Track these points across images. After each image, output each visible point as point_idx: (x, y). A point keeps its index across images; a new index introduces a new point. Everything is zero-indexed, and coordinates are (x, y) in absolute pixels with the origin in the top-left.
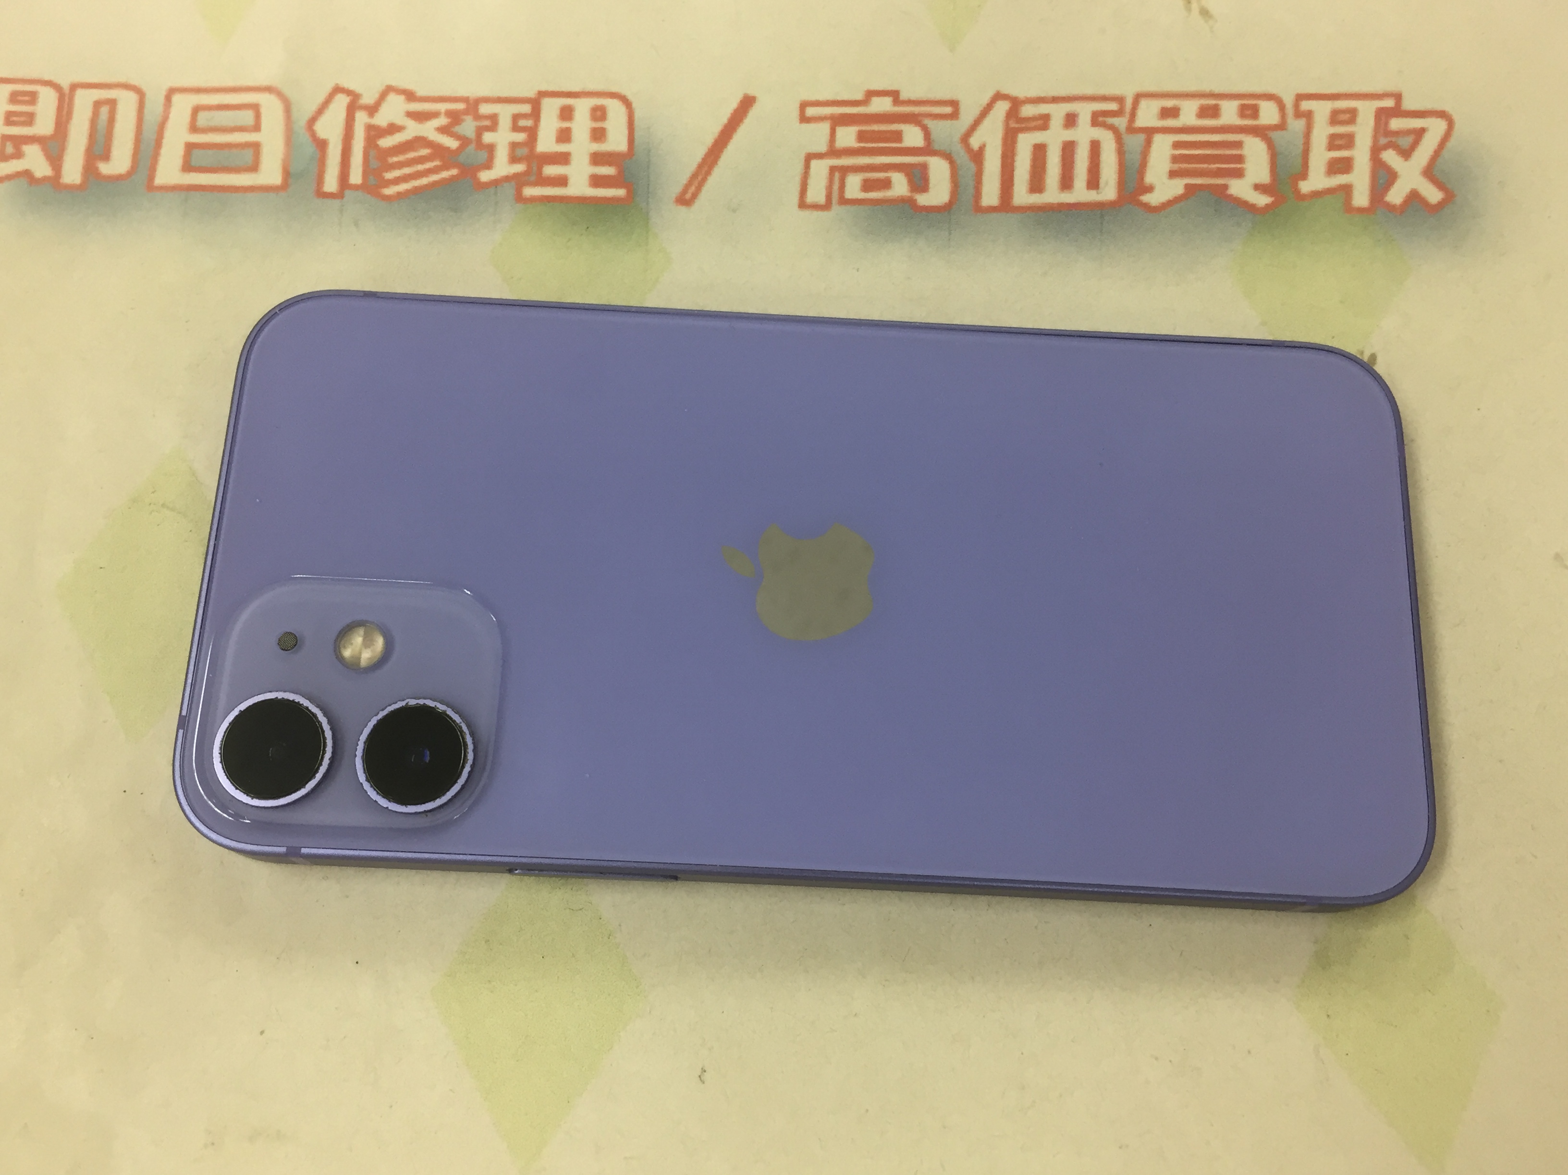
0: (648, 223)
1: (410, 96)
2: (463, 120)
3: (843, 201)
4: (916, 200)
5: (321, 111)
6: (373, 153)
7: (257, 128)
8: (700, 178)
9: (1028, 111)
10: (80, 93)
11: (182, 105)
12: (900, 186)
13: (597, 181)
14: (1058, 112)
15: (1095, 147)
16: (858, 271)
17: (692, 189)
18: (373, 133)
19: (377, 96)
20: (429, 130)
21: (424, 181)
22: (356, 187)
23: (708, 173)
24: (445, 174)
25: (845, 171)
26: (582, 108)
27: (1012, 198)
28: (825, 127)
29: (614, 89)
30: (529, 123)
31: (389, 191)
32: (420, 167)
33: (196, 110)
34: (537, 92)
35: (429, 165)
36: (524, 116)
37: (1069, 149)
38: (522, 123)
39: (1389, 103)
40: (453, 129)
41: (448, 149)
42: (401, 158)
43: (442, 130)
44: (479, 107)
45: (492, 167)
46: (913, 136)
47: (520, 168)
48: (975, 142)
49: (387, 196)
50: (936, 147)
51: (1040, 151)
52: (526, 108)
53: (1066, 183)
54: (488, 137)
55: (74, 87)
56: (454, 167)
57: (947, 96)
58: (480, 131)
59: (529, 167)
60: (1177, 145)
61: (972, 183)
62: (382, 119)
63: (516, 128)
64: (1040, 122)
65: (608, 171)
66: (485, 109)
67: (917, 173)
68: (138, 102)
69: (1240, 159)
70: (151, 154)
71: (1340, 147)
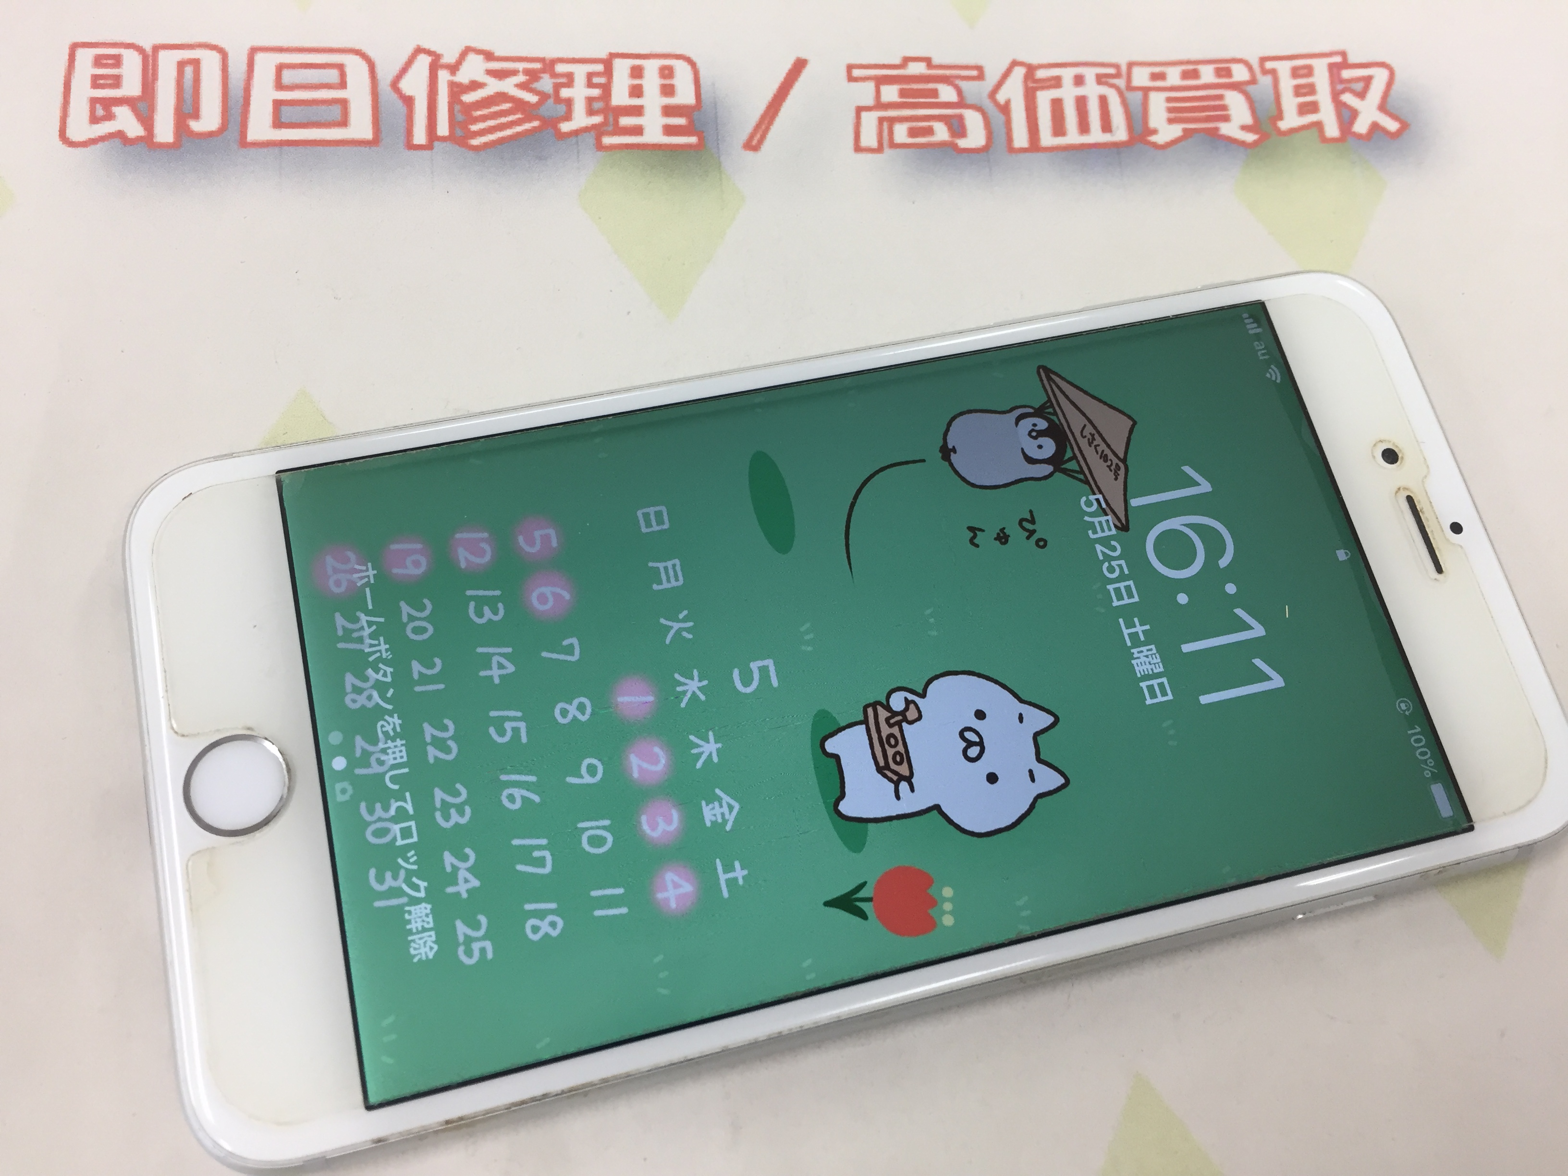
0: (720, 166)
1: (489, 56)
2: (540, 78)
3: (893, 145)
4: (957, 144)
5: (404, 70)
6: (457, 108)
7: (343, 85)
8: (763, 127)
9: (1041, 74)
10: (163, 55)
11: (266, 65)
12: (941, 132)
13: (669, 130)
14: (1068, 75)
15: (1104, 102)
16: (913, 203)
17: (758, 136)
18: (455, 89)
19: (457, 55)
20: (508, 86)
21: (508, 132)
22: (443, 139)
23: (771, 123)
24: (527, 126)
25: (892, 121)
26: (651, 68)
27: (1039, 143)
28: (871, 86)
29: (678, 52)
30: (602, 80)
31: (475, 142)
32: (504, 120)
33: (280, 68)
34: (608, 54)
35: (511, 118)
36: (598, 74)
37: (1081, 103)
38: (596, 80)
39: (1338, 59)
40: (531, 86)
41: (528, 102)
42: (485, 112)
43: (521, 86)
44: (555, 66)
45: (572, 118)
46: (947, 93)
47: (597, 119)
48: (1001, 97)
49: (473, 146)
50: (969, 101)
51: (1057, 105)
52: (600, 68)
53: (1084, 127)
54: (565, 93)
55: (156, 48)
56: (536, 121)
57: (972, 61)
58: (557, 87)
59: (606, 118)
60: (1169, 100)
61: (1003, 131)
62: (464, 76)
63: (590, 85)
64: (1053, 83)
65: (681, 121)
66: (560, 68)
67: (955, 122)
68: (221, 60)
69: (1224, 108)
70: (240, 111)
71: (1305, 95)
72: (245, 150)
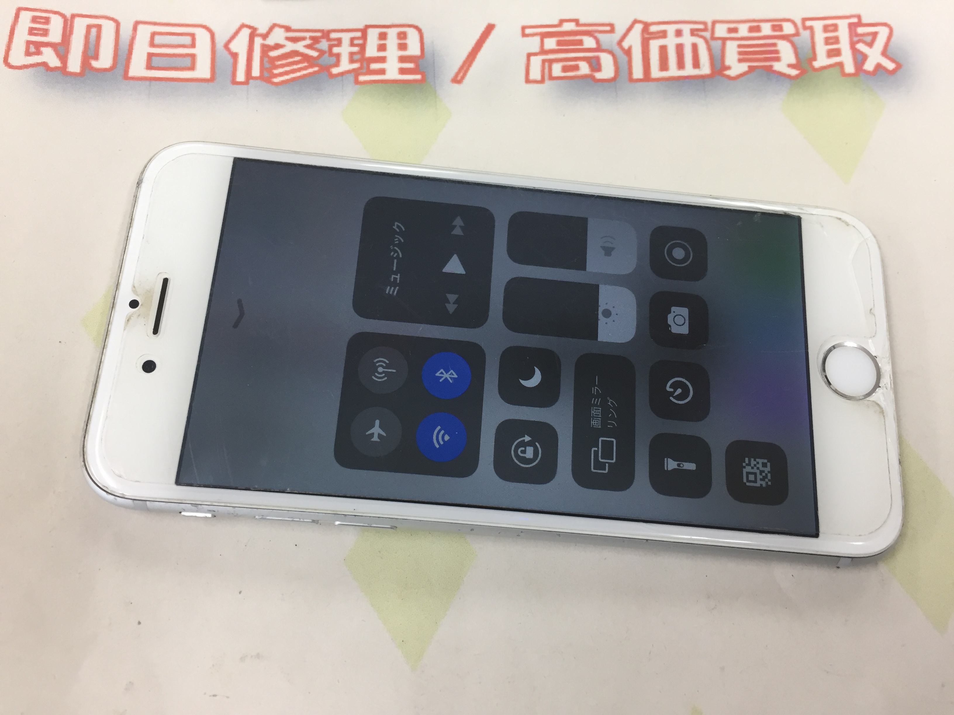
0: (436, 93)
1: (288, 29)
2: (320, 42)
3: (552, 78)
4: (594, 76)
5: (233, 37)
6: (266, 60)
7: (193, 46)
8: (465, 68)
9: (653, 29)
10: (77, 20)
11: (144, 32)
12: (584, 68)
13: (403, 71)
14: (671, 29)
15: (695, 47)
17: (461, 74)
18: (265, 49)
19: (267, 29)
20: (299, 47)
21: (298, 74)
22: (256, 78)
23: (470, 65)
24: (310, 70)
25: (551, 62)
26: (392, 33)
27: (650, 75)
28: (538, 39)
29: (411, 23)
30: (360, 42)
31: (276, 80)
32: (295, 67)
33: (153, 35)
34: (364, 25)
35: (300, 66)
36: (357, 38)
37: (680, 48)
38: (356, 42)
39: (855, 20)
40: (314, 46)
41: (312, 57)
42: (283, 62)
43: (308, 47)
44: (330, 34)
45: (339, 65)
46: (589, 42)
47: (356, 66)
48: (626, 45)
49: (276, 83)
50: (604, 47)
51: (663, 49)
52: (359, 34)
53: (681, 65)
54: (336, 50)
55: (74, 16)
56: (316, 66)
57: (607, 21)
58: (331, 47)
59: (362, 65)
60: (740, 46)
61: (626, 67)
62: (271, 41)
63: (352, 45)
64: (661, 34)
65: (411, 65)
66: (333, 35)
67: (594, 62)
68: (116, 27)
69: (777, 52)
70: (125, 58)
71: (832, 44)
72: (127, 81)
